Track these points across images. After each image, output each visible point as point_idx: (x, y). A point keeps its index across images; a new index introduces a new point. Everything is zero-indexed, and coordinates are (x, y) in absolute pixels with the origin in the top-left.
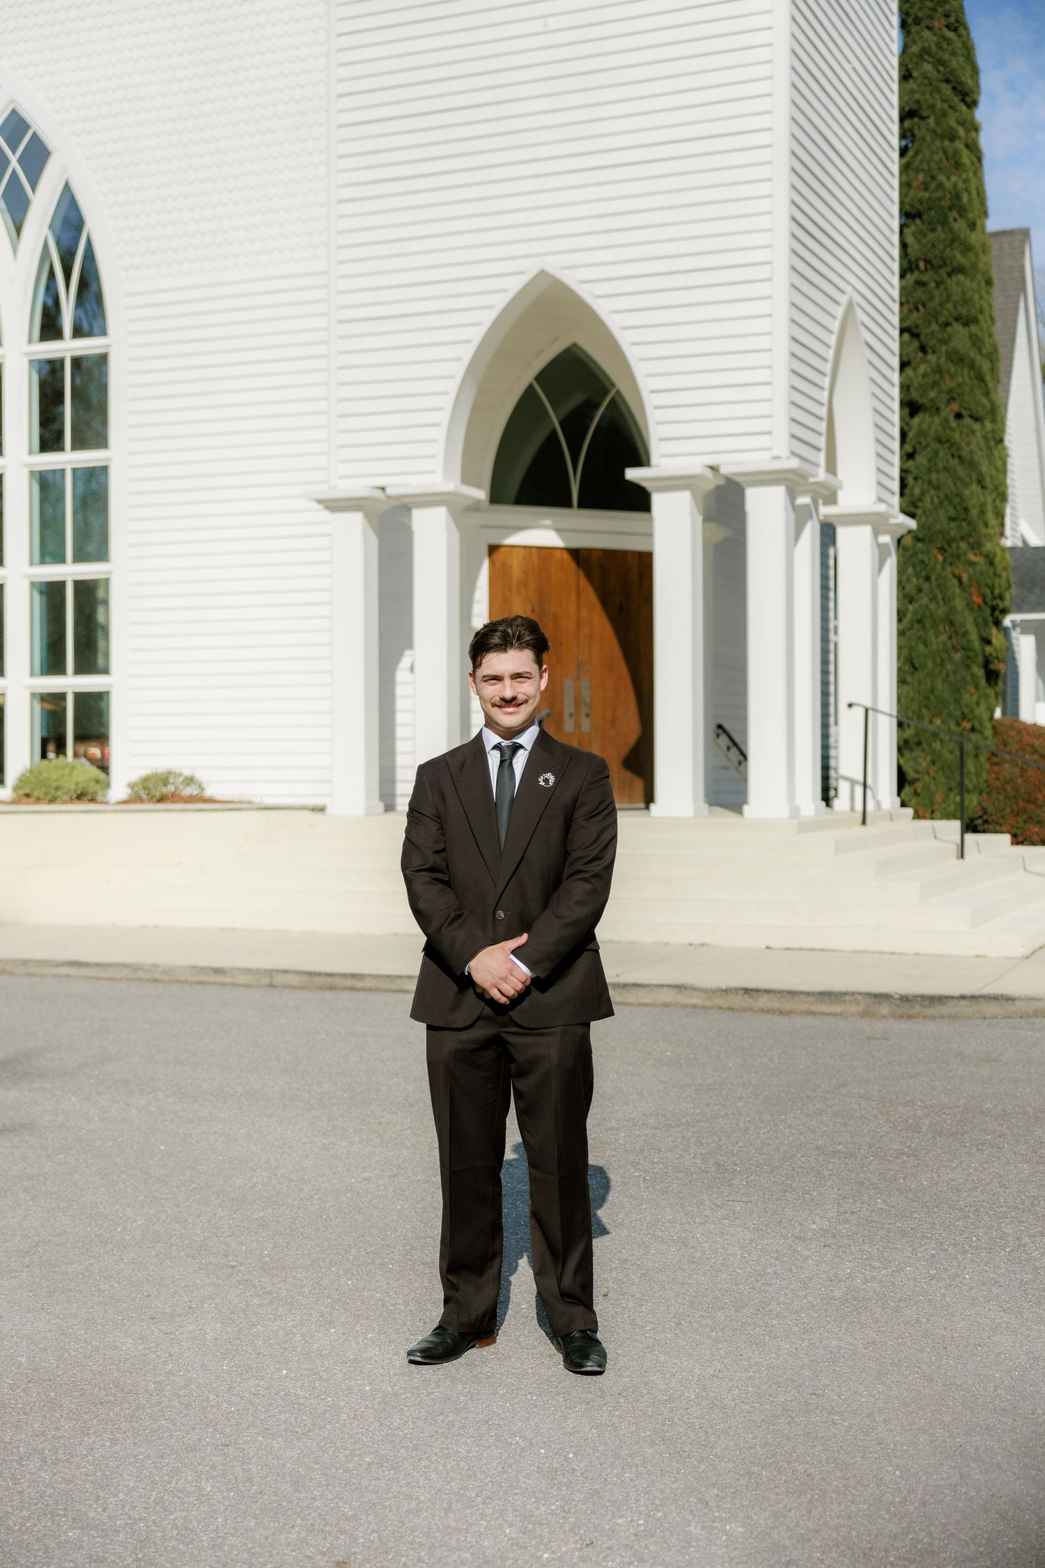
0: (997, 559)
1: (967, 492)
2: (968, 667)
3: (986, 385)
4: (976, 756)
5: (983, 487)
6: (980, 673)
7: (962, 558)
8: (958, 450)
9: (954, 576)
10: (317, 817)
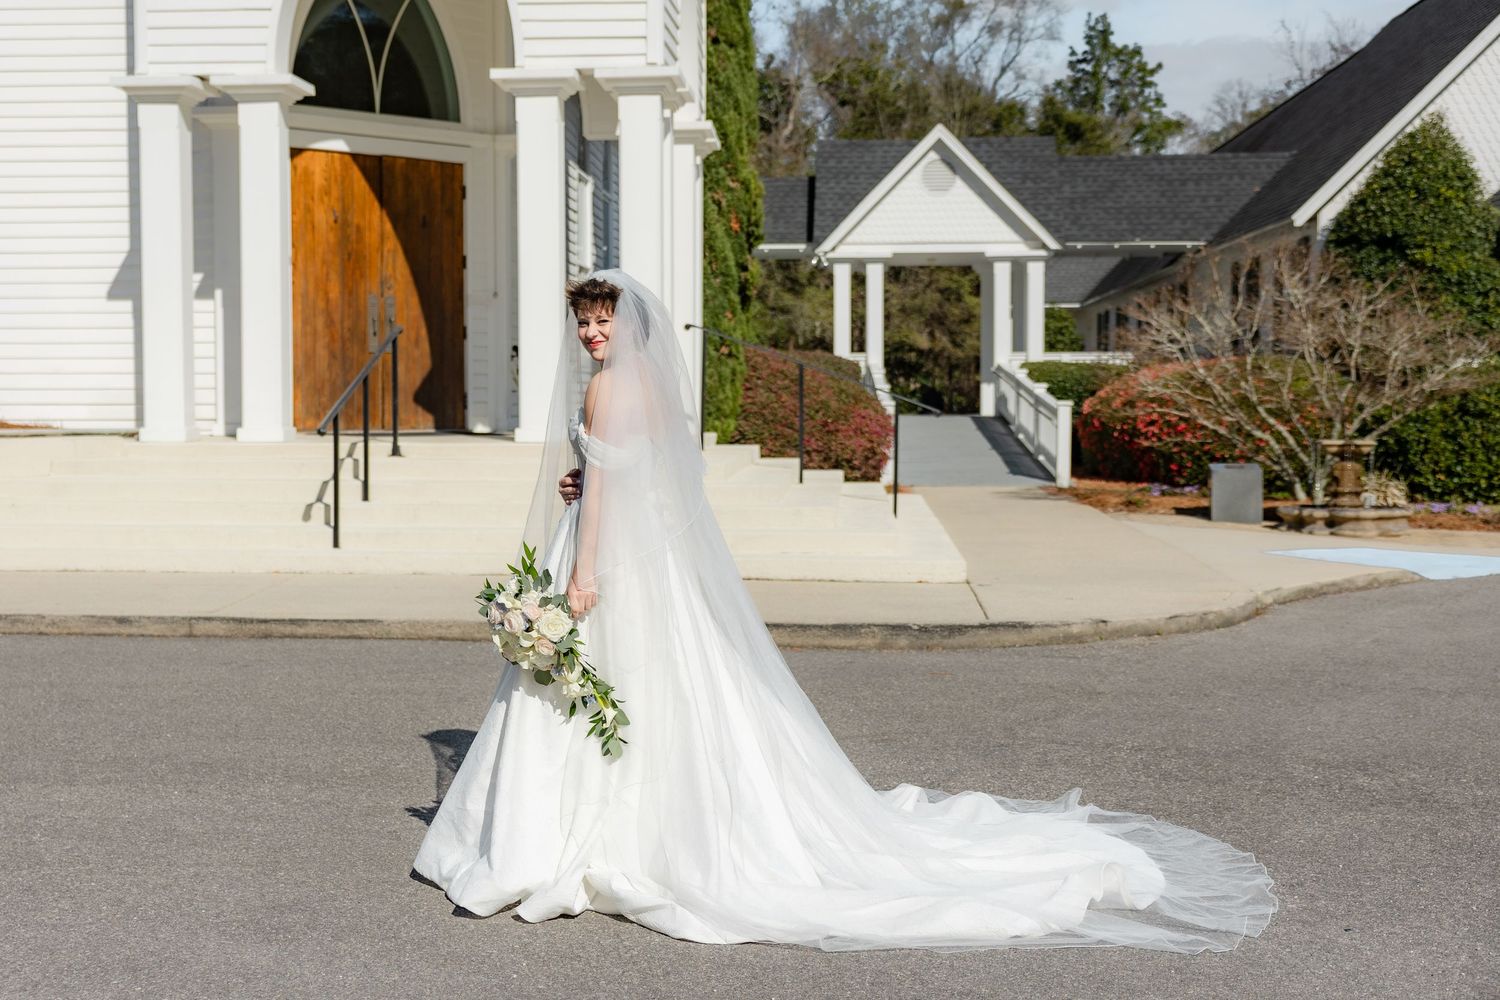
0: (753, 186)
1: (726, 117)
2: (726, 292)
3: (740, 12)
4: (733, 381)
5: (740, 114)
6: (736, 298)
7: (721, 183)
8: (715, 75)
9: (714, 202)
10: (130, 442)
